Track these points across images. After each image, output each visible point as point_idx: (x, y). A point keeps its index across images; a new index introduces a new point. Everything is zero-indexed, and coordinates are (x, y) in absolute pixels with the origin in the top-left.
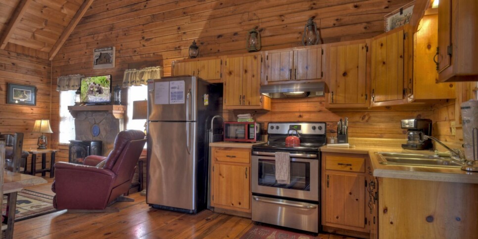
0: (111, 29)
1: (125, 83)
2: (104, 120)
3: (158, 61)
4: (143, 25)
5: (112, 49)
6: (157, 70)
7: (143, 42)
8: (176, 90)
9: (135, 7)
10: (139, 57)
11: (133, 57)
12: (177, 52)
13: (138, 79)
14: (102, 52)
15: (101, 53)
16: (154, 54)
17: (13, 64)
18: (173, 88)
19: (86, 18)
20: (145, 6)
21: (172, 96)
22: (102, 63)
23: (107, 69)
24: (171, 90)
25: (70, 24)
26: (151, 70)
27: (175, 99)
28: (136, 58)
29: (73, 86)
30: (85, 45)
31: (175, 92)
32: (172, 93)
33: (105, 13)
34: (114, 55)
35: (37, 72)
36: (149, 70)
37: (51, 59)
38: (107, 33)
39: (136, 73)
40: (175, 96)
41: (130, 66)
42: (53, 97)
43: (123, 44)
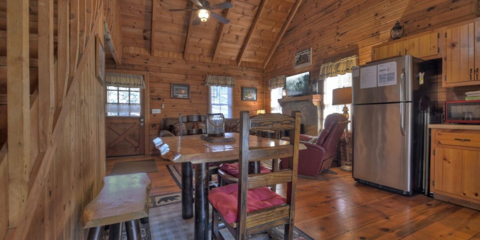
0: (309, 34)
1: (321, 76)
2: (305, 108)
3: (353, 51)
4: (338, 22)
5: (310, 50)
6: (352, 59)
7: (337, 38)
8: (386, 72)
9: (330, 9)
10: (334, 51)
11: (328, 53)
12: (374, 38)
13: (333, 70)
14: (302, 55)
15: (300, 56)
16: (349, 45)
17: (245, 74)
18: (381, 71)
19: (288, 31)
20: (339, 5)
21: (380, 79)
22: (302, 63)
23: (305, 67)
24: (379, 73)
25: (277, 39)
26: (346, 61)
27: (384, 81)
28: (331, 53)
29: (280, 84)
30: (288, 52)
31: (385, 75)
32: (380, 76)
33: (303, 23)
34: (311, 55)
35: (256, 78)
36: (344, 61)
37: (264, 68)
38: (305, 39)
39: (331, 66)
40: (384, 78)
41: (326, 61)
42: (266, 94)
43: (319, 44)
